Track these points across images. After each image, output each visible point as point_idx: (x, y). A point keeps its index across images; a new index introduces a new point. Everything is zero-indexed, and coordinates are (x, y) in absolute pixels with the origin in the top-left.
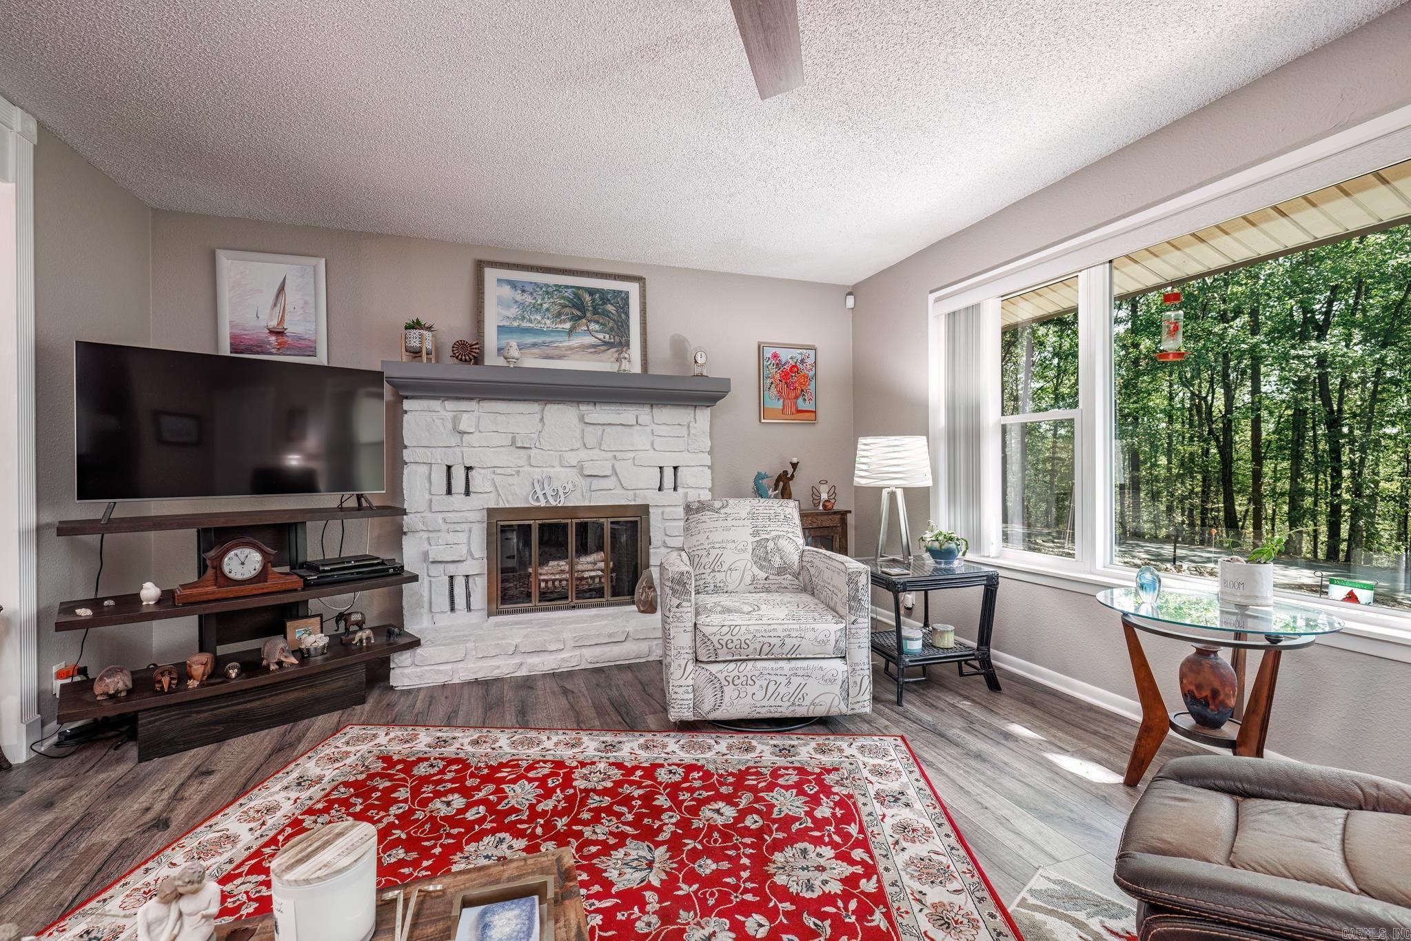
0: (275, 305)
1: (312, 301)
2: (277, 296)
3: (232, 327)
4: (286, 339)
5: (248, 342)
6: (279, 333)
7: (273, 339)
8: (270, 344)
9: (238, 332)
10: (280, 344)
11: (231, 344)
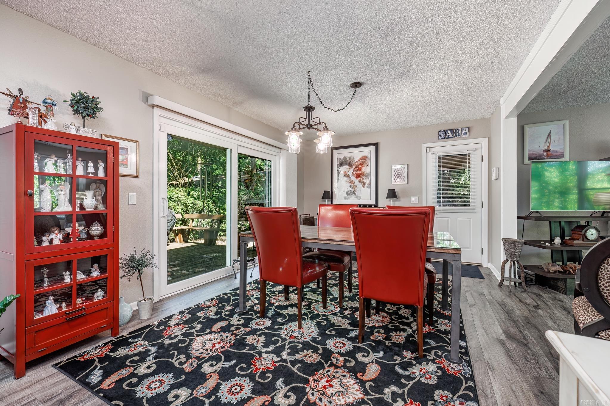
0: (546, 141)
1: (562, 137)
2: (547, 138)
3: (529, 151)
4: (550, 153)
5: (535, 156)
6: (549, 151)
7: (545, 153)
8: (544, 155)
9: (531, 153)
10: (548, 155)
11: (529, 157)
